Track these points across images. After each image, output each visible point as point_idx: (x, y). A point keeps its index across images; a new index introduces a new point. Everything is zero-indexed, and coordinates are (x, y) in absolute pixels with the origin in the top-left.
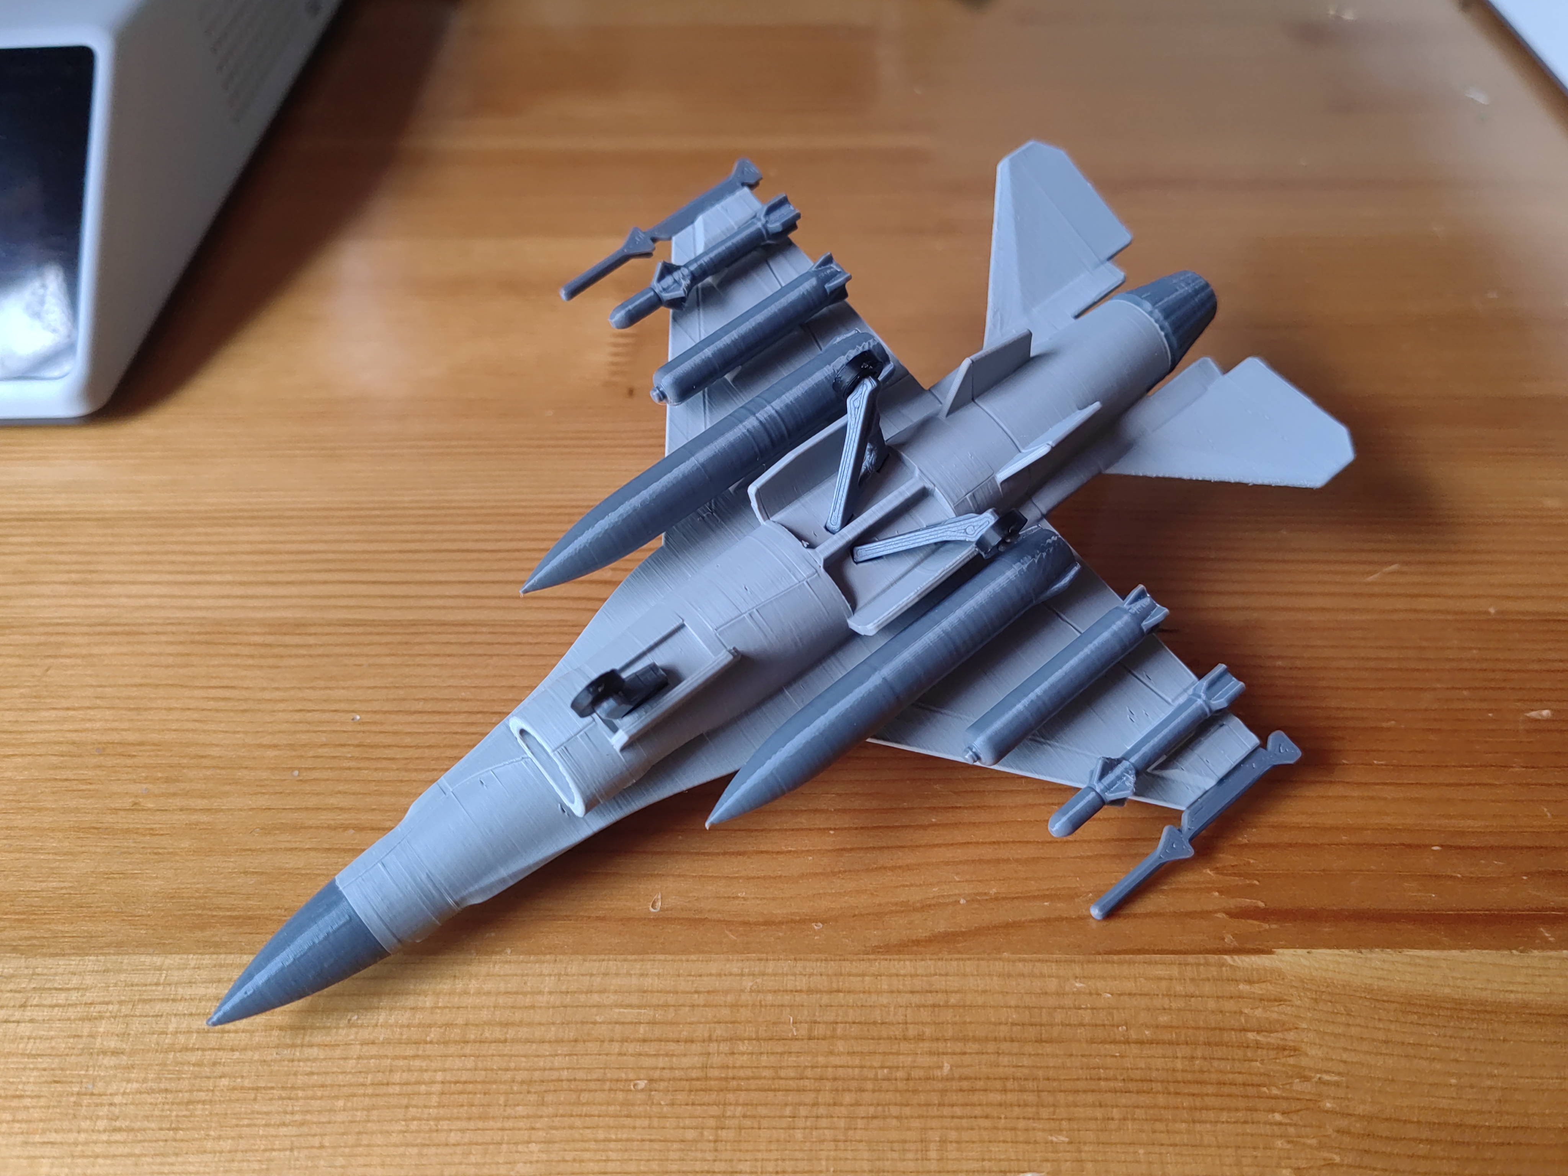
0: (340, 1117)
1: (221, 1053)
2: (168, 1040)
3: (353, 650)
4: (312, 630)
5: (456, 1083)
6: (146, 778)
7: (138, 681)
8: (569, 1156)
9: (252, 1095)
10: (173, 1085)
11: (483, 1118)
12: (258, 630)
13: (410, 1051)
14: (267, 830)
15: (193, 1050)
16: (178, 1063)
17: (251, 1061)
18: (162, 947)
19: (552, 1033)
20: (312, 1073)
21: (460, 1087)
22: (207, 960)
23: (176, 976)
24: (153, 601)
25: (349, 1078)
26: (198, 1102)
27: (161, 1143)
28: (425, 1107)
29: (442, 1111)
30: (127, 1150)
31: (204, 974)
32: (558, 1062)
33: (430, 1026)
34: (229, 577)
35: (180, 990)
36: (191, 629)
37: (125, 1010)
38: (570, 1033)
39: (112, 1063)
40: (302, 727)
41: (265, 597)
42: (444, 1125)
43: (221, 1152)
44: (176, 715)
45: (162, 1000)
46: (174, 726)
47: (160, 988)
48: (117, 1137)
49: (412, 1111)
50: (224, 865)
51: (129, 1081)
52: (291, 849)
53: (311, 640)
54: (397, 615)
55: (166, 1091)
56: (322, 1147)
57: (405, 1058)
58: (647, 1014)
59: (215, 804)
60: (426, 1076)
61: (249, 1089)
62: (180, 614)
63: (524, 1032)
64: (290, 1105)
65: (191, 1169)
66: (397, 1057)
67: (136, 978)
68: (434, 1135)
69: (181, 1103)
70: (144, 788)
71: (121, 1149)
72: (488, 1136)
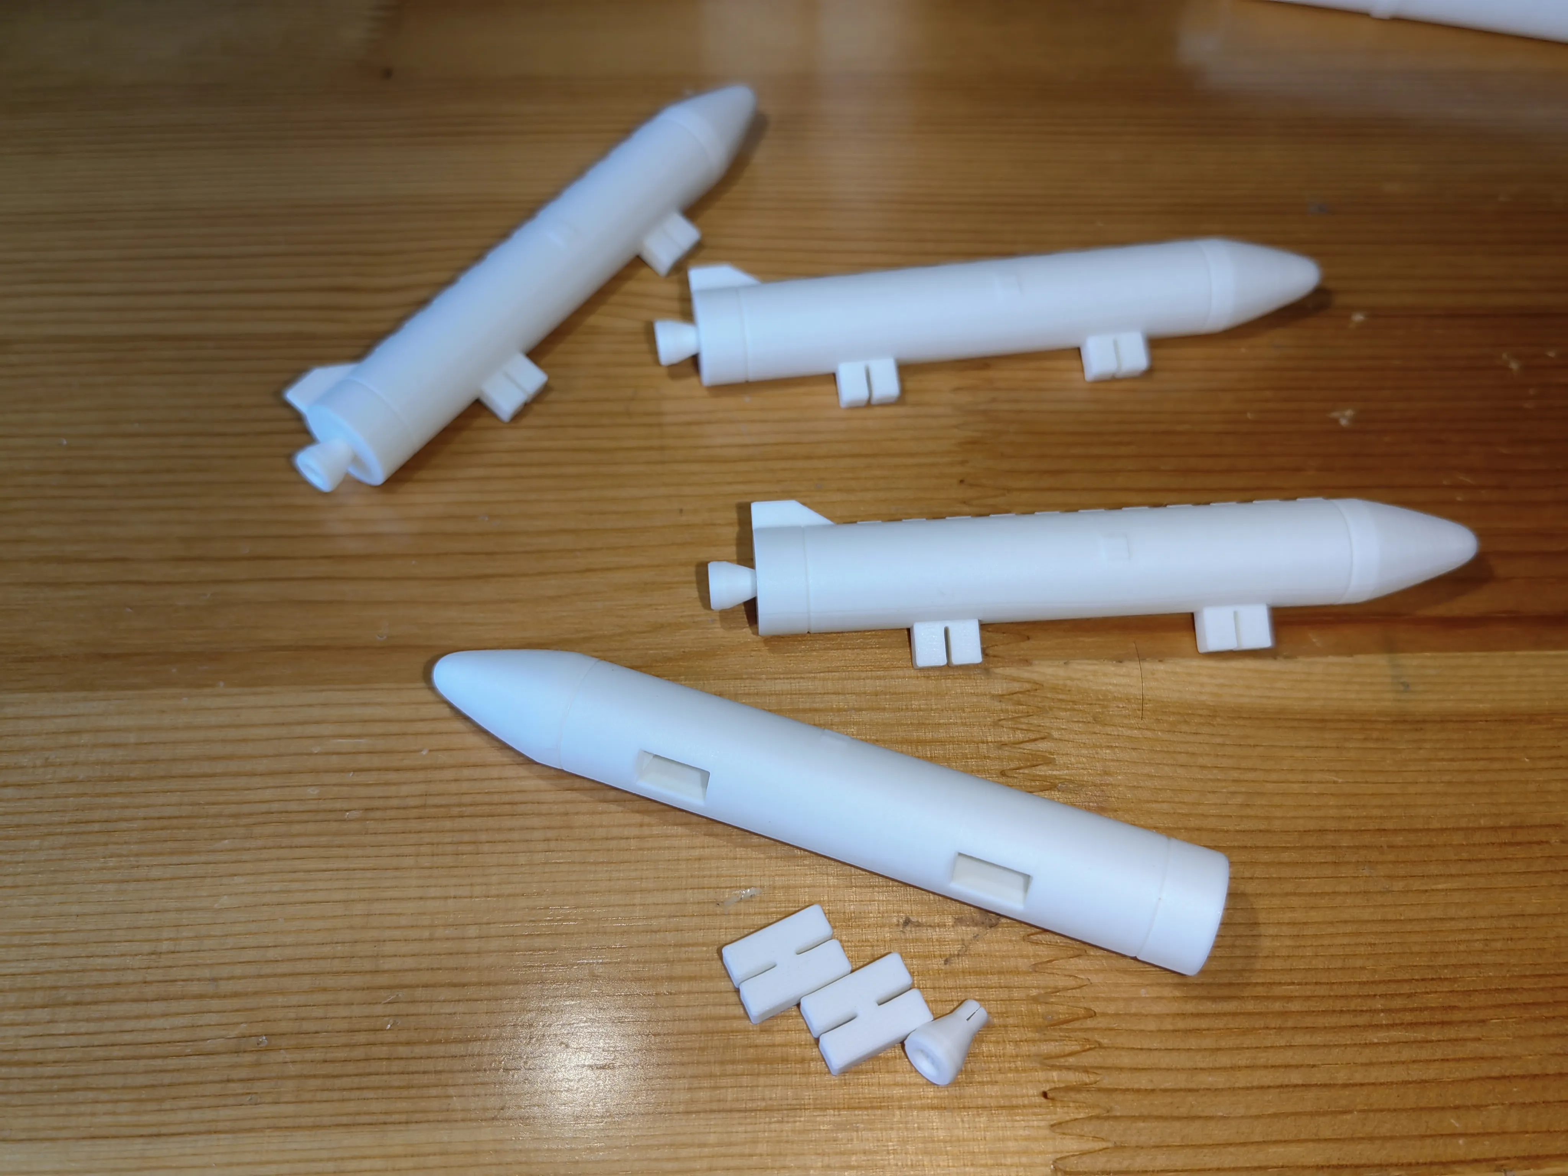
0: (35, 856)
3: (63, 369)
4: (18, 347)
5: (159, 818)
8: (276, 887)
11: (187, 852)
13: (111, 788)
19: (263, 765)
21: (164, 823)
25: (45, 817)
28: (126, 843)
29: (143, 847)
32: (268, 794)
33: (133, 762)
38: (284, 765)
42: (145, 860)
49: (111, 849)
53: (16, 359)
56: (16, 887)
57: (106, 795)
58: (365, 743)
60: (128, 813)
63: (233, 766)
66: (98, 795)
68: (134, 870)
72: (192, 870)
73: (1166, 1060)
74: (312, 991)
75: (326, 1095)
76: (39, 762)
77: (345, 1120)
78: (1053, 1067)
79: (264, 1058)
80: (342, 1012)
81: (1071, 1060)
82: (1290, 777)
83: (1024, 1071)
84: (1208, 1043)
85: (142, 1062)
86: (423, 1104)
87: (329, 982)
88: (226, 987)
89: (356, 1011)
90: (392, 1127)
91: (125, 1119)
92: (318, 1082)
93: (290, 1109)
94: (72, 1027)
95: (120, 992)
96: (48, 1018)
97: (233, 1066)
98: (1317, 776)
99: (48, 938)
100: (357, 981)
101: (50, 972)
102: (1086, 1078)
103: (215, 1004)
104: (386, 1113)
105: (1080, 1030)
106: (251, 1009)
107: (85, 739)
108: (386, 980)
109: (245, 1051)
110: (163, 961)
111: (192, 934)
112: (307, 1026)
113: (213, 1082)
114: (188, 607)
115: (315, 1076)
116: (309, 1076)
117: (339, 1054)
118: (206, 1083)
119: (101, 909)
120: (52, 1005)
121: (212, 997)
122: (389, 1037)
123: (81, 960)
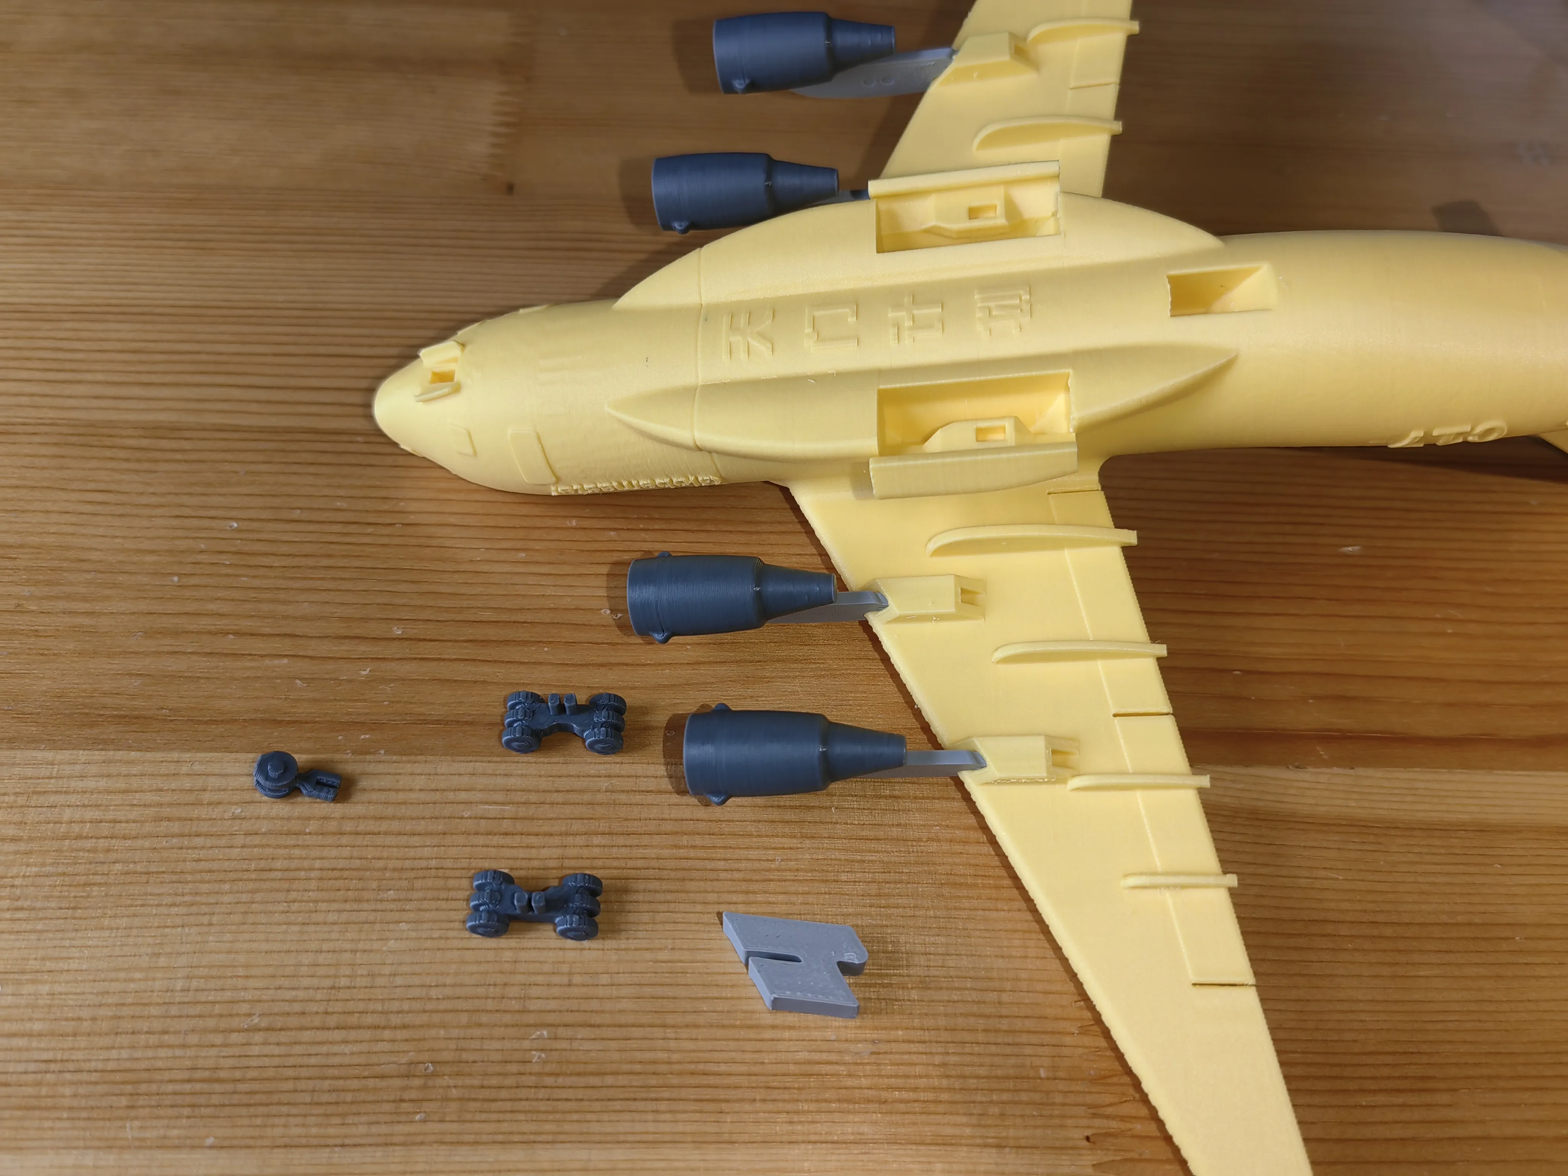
0: (226, 899)
1: (114, 841)
2: (63, 828)
3: (229, 456)
4: (187, 434)
5: (333, 869)
6: (28, 580)
7: (14, 482)
9: (144, 878)
10: (70, 869)
11: (359, 900)
12: (131, 432)
13: (291, 840)
14: (150, 634)
15: (87, 838)
16: (73, 850)
17: (142, 849)
18: (54, 745)
19: (421, 826)
20: (200, 860)
21: (336, 874)
22: (98, 755)
23: (67, 770)
24: (24, 400)
25: (233, 865)
26: (95, 884)
27: (62, 921)
28: (305, 890)
29: (320, 894)
30: (29, 927)
31: (93, 769)
32: (427, 852)
33: (309, 818)
34: (100, 377)
35: (73, 784)
36: (65, 430)
37: (21, 800)
38: (440, 826)
39: (11, 849)
40: (179, 533)
41: (139, 399)
42: (323, 906)
43: (118, 929)
44: (54, 518)
45: (56, 792)
46: (53, 529)
47: (53, 781)
48: (21, 915)
49: (293, 895)
50: (109, 666)
51: (28, 865)
52: (174, 653)
53: (187, 445)
54: (273, 421)
55: (64, 874)
56: (210, 924)
58: (509, 810)
59: (98, 607)
60: (306, 864)
61: (141, 873)
62: (52, 414)
63: (396, 826)
64: (180, 888)
65: (90, 943)
66: (278, 847)
67: (29, 772)
68: (314, 915)
69: (78, 885)
70: (26, 591)
71: (24, 926)
72: (363, 916)
74: (468, 1026)
75: (483, 1116)
76: (228, 815)
77: (500, 1138)
78: (1095, 1116)
79: (430, 1083)
80: (497, 1045)
81: (1109, 1109)
82: (1298, 872)
83: (1071, 1117)
85: (327, 1082)
86: (567, 1127)
87: (485, 1018)
88: (395, 1020)
89: (508, 1044)
90: (540, 1146)
91: (314, 1131)
92: (477, 1105)
93: (455, 1127)
94: (267, 1050)
95: (306, 1021)
96: (244, 1041)
97: (405, 1088)
98: (1323, 873)
99: (241, 972)
100: (507, 1018)
101: (244, 1001)
102: (1120, 1125)
103: (387, 1034)
104: (535, 1134)
105: (1117, 1083)
106: (419, 1040)
108: (531, 1019)
109: (414, 1076)
110: (341, 995)
111: (365, 973)
112: (465, 1056)
113: (388, 1101)
114: (350, 681)
115: (474, 1100)
116: (469, 1100)
117: (494, 1081)
118: (382, 1101)
119: (286, 947)
120: (247, 1030)
121: (384, 1028)
122: (536, 1068)
123: (272, 992)
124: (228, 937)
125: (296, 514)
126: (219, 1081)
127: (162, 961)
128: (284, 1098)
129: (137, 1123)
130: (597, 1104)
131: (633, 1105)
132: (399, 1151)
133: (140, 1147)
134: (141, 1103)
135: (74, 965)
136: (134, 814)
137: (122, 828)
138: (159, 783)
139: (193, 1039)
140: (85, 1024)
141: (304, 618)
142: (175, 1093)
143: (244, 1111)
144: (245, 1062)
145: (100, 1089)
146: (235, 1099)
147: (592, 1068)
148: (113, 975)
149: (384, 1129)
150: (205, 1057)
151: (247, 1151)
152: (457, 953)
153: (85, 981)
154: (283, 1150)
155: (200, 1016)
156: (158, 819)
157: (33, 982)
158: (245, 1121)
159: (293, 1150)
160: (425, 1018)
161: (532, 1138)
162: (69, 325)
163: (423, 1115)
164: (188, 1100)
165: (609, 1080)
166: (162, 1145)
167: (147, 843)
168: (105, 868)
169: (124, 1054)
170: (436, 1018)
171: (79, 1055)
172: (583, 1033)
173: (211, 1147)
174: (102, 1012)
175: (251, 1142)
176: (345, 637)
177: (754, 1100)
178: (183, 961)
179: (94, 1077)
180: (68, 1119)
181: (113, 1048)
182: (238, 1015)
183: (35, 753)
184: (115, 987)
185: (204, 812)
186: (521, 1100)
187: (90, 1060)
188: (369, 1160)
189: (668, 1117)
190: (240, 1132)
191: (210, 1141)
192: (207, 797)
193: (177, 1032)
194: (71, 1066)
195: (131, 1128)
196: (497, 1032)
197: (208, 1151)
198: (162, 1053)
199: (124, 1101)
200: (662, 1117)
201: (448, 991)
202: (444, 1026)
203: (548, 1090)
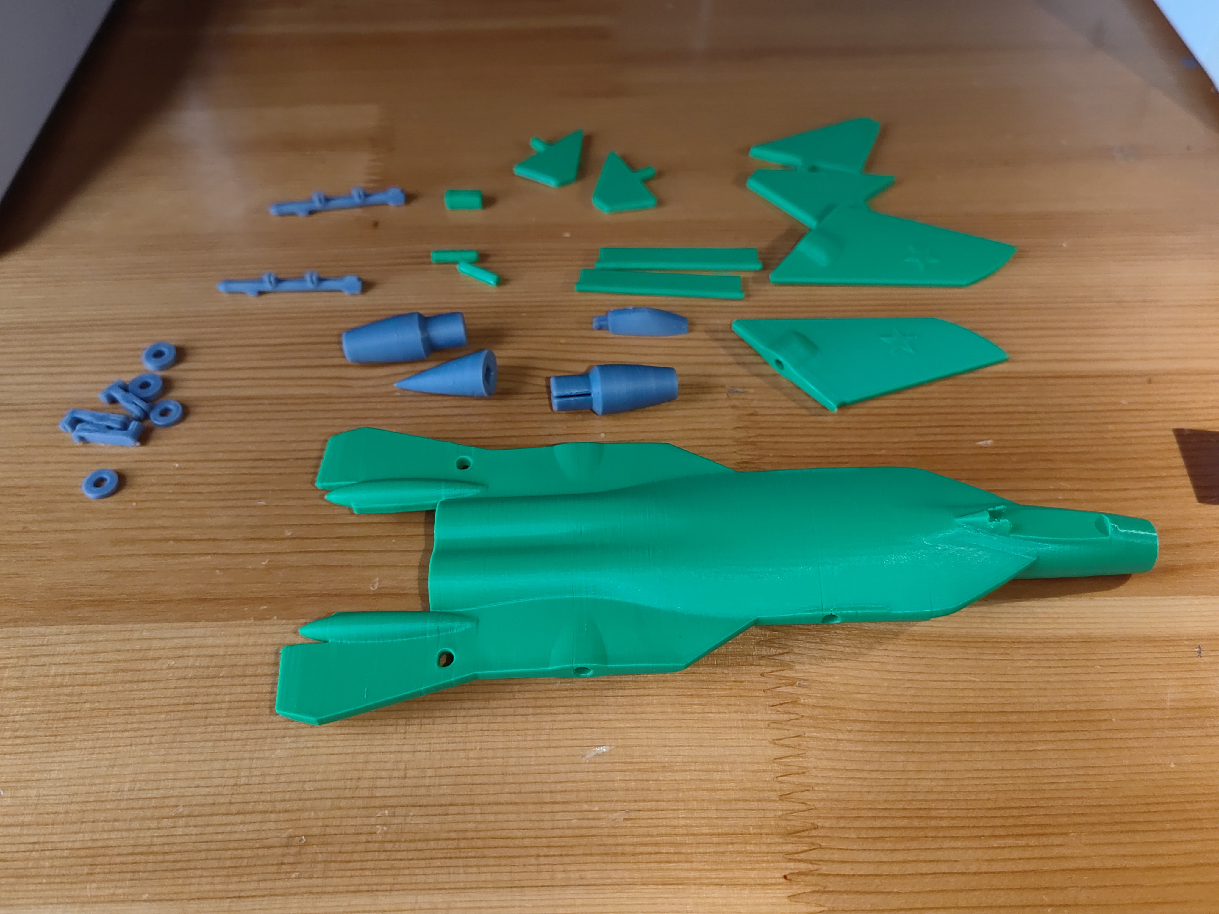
0: (162, 725)
1: (84, 688)
2: (50, 680)
5: (238, 702)
6: (32, 510)
7: (25, 443)
9: (106, 712)
10: (54, 708)
11: (255, 723)
13: (209, 683)
14: (116, 543)
15: (66, 686)
16: (56, 695)
17: (104, 692)
18: (45, 622)
20: (144, 699)
21: (241, 704)
22: (76, 628)
23: (54, 639)
25: (168, 701)
26: (70, 718)
27: (47, 745)
28: (218, 717)
29: (229, 720)
30: (24, 750)
31: (72, 638)
33: (222, 667)
34: (87, 369)
35: (58, 649)
37: (22, 662)
39: (14, 696)
42: (230, 728)
43: (85, 749)
44: (52, 466)
45: (46, 655)
46: (50, 474)
47: (44, 648)
48: (19, 741)
49: (209, 720)
50: (86, 567)
51: (25, 707)
52: (131, 555)
55: (49, 712)
56: (150, 743)
57: (205, 687)
59: (79, 526)
60: (219, 698)
61: (103, 709)
62: (53, 396)
64: (130, 719)
65: (66, 759)
66: (201, 687)
67: (28, 642)
68: (223, 734)
69: (58, 720)
70: (30, 517)
71: (21, 749)
72: (258, 734)
73: (863, 856)
74: (331, 809)
75: (340, 873)
76: (164, 667)
77: (352, 888)
78: (790, 860)
79: (303, 851)
81: (802, 856)
82: (945, 678)
83: (772, 862)
84: (888, 846)
85: (229, 852)
86: (401, 879)
87: (343, 803)
88: (279, 806)
89: (359, 821)
90: (381, 893)
91: (219, 887)
92: (336, 865)
93: (319, 881)
94: (187, 831)
95: (215, 809)
96: (172, 825)
97: (284, 855)
98: (964, 677)
99: (171, 776)
100: (359, 803)
101: (172, 797)
102: (810, 867)
103: (273, 817)
104: (377, 885)
105: (809, 837)
106: (296, 820)
107: (192, 652)
108: (377, 803)
109: (292, 846)
110: (242, 790)
111: (259, 773)
112: (329, 830)
113: (273, 865)
114: (254, 569)
115: (334, 862)
116: (331, 862)
117: (349, 848)
118: (268, 865)
119: (202, 758)
120: (174, 817)
121: (271, 812)
122: (380, 838)
123: (191, 789)
124: (163, 752)
125: (220, 456)
126: (152, 853)
127: (116, 770)
128: (199, 864)
129: (94, 885)
130: (424, 862)
131: (449, 862)
132: (279, 900)
133: (95, 902)
134: (97, 870)
135: (54, 775)
136: (100, 668)
137: (90, 679)
138: (118, 646)
139: (136, 825)
140: (61, 816)
141: (223, 527)
142: (122, 863)
143: (169, 875)
144: (172, 840)
145: (69, 861)
146: (164, 866)
147: (418, 837)
148: (81, 781)
149: (269, 884)
150: (144, 837)
151: (171, 903)
152: (324, 757)
153: (61, 786)
154: (197, 901)
155: (141, 808)
156: (116, 671)
157: (25, 788)
158: (171, 882)
159: (203, 901)
160: (300, 804)
161: (375, 887)
162: (67, 335)
163: (297, 874)
164: (131, 867)
165: (432, 844)
166: (112, 900)
167: (108, 689)
168: (78, 707)
169: (87, 836)
170: (308, 804)
171: (55, 838)
172: (413, 811)
173: (145, 901)
174: (73, 807)
175: (175, 896)
176: (252, 539)
177: (538, 856)
178: (129, 770)
179: (66, 853)
180: (46, 883)
181: (79, 832)
182: (167, 806)
183: (32, 629)
184: (83, 789)
185: (148, 665)
186: (368, 860)
187: (63, 842)
188: (258, 907)
189: (475, 870)
190: (166, 890)
191: (145, 897)
192: (151, 654)
193: (125, 820)
194: (50, 846)
195: (90, 888)
196: (353, 812)
197: (145, 904)
198: (113, 835)
199: (86, 870)
200: (470, 870)
201: (317, 785)
202: (313, 809)
203: (388, 853)
